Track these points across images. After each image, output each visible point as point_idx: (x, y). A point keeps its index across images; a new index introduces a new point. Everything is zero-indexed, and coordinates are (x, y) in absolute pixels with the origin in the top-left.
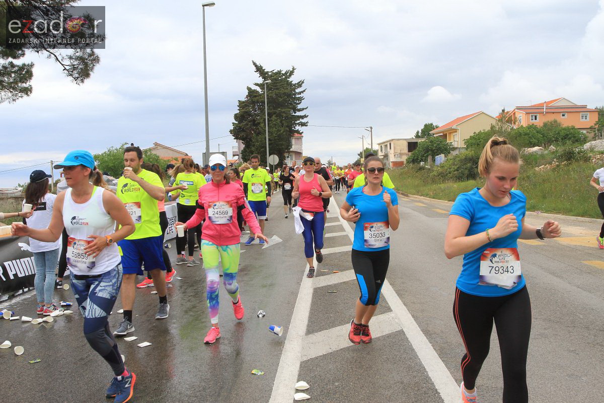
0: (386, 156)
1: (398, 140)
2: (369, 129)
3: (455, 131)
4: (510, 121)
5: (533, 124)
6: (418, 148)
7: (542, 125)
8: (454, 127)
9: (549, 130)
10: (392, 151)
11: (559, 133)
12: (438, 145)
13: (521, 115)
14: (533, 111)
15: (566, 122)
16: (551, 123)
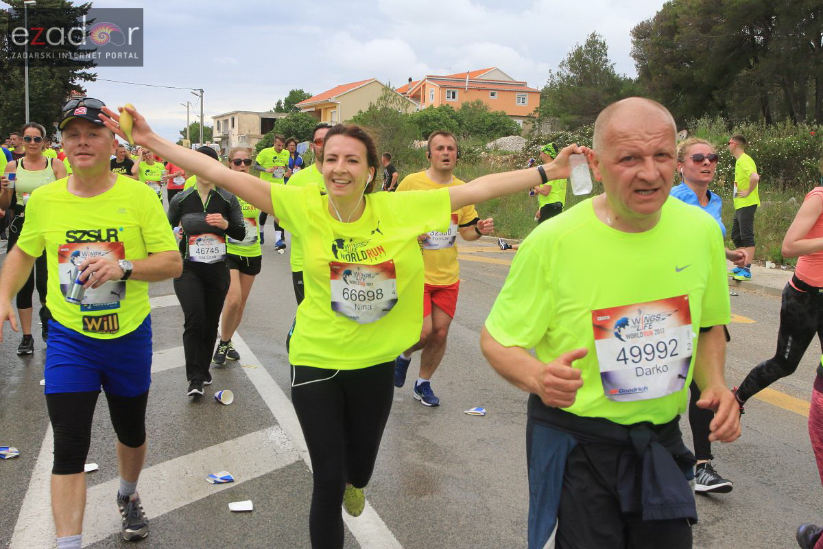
0: (225, 138)
1: (246, 113)
2: (199, 93)
3: (334, 106)
4: (416, 97)
5: (448, 105)
6: (274, 129)
7: (460, 107)
8: (332, 100)
9: (471, 114)
10: (236, 131)
11: (483, 121)
12: (306, 126)
13: (433, 89)
14: (450, 85)
15: (496, 104)
16: (473, 105)
